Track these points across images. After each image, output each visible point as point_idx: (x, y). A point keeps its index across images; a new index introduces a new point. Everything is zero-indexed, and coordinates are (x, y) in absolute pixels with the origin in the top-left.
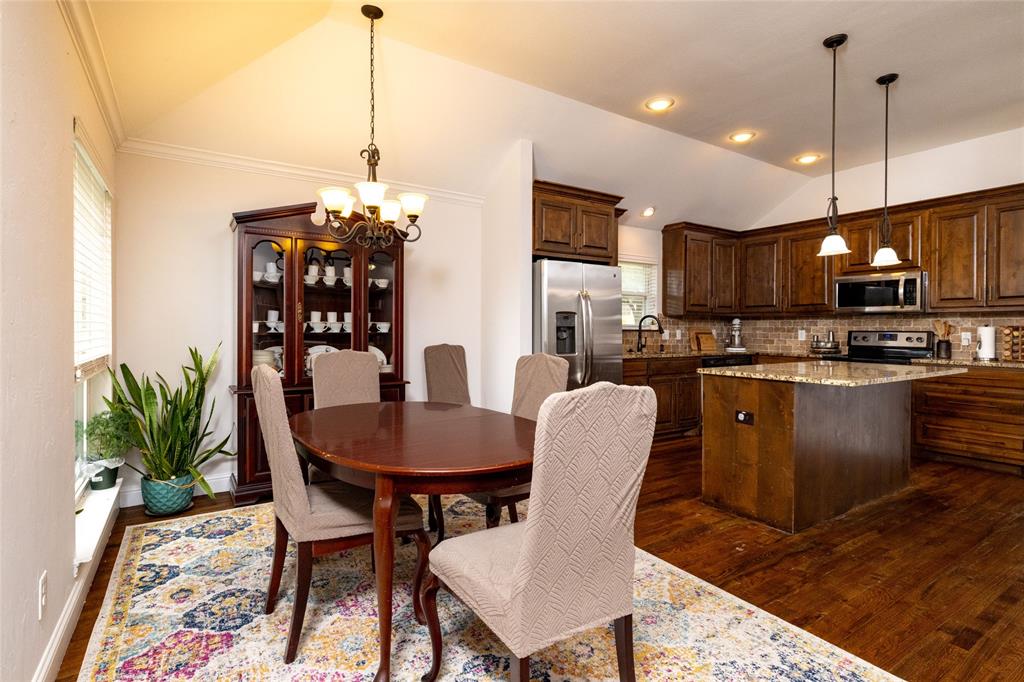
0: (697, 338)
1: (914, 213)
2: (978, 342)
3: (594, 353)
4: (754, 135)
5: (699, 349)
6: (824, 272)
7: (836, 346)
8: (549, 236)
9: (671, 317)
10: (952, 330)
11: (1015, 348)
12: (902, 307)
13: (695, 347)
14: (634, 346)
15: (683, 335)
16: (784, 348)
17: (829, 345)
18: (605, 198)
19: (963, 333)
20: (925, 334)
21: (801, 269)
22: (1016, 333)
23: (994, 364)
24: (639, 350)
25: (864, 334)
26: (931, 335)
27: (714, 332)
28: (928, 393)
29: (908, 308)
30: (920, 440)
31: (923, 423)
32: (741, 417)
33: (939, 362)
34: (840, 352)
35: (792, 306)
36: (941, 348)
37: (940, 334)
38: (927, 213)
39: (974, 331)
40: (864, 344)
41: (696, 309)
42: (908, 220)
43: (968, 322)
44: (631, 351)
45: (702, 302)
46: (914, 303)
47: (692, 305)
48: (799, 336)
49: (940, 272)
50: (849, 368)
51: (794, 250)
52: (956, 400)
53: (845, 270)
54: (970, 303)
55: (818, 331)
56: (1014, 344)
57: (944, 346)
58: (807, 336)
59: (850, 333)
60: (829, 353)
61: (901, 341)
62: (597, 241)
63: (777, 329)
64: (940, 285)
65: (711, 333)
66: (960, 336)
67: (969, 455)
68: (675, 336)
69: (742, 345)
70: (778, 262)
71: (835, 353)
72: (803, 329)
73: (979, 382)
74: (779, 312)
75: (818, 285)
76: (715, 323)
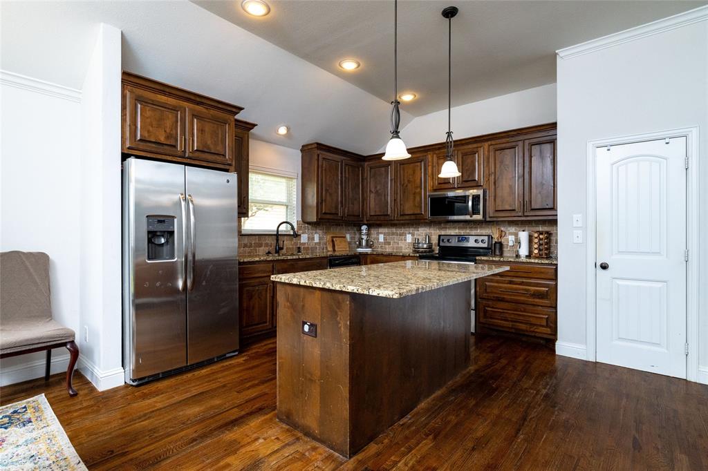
0: (333, 241)
1: (479, 145)
2: (518, 242)
3: (196, 258)
4: (359, 66)
5: (334, 250)
6: (421, 189)
7: (430, 247)
8: (146, 135)
9: (309, 223)
10: (503, 234)
11: (541, 247)
12: (471, 217)
13: (330, 248)
14: (272, 249)
15: (320, 239)
16: (397, 248)
17: (425, 246)
18: (220, 106)
19: (510, 237)
20: (487, 237)
21: (407, 186)
22: (541, 236)
23: (528, 260)
24: (277, 252)
25: (448, 237)
26: (490, 238)
27: (348, 236)
28: (487, 283)
29: (476, 217)
30: (482, 320)
31: (484, 307)
32: (306, 328)
33: (494, 259)
34: (433, 251)
35: (401, 215)
36: (496, 248)
37: (496, 236)
38: (486, 145)
39: (516, 235)
40: (448, 245)
41: (328, 216)
42: (475, 150)
43: (512, 229)
44: (269, 253)
45: (333, 211)
46: (479, 213)
47: (325, 213)
48: (407, 238)
49: (495, 189)
50: (439, 263)
51: (402, 172)
52: (505, 288)
53: (435, 188)
54: (513, 214)
55: (419, 235)
56: (540, 245)
57: (498, 246)
58: (412, 239)
59: (440, 236)
60: (425, 252)
61: (471, 243)
62: (212, 146)
63: (393, 234)
64: (495, 200)
65: (345, 237)
66: (508, 239)
67: (513, 331)
68: (313, 239)
69: (368, 246)
70: (391, 180)
71: (429, 252)
72: (409, 233)
73: (519, 274)
74: (392, 220)
75: (418, 198)
76: (349, 228)
